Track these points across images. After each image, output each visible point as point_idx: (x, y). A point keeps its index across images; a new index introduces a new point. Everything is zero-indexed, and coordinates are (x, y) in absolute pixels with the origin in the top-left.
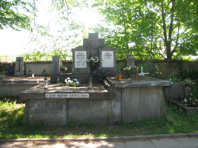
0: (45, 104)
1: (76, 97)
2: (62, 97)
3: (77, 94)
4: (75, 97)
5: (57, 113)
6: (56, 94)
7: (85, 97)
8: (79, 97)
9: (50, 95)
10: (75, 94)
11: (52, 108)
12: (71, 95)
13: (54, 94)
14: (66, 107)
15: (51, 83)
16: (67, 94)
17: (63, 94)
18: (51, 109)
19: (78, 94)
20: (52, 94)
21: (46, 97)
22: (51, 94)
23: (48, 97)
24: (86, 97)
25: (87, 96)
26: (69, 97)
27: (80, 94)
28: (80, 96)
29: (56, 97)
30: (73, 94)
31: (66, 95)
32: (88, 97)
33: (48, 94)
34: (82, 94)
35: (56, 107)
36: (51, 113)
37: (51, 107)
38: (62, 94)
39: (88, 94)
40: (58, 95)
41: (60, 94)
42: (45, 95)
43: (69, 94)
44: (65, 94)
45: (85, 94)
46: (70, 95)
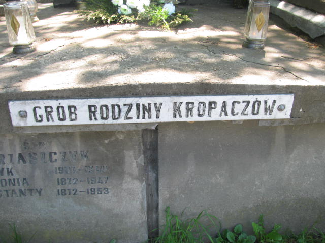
0: (18, 150)
1: (216, 115)
2: (122, 120)
3: (219, 99)
4: (205, 118)
5: (93, 192)
6: (82, 106)
7: (268, 117)
8: (230, 118)
9: (41, 112)
10: (207, 99)
11: (62, 170)
12: (183, 108)
13: (65, 103)
14: (141, 159)
15: (55, 6)
16: (158, 100)
17: (129, 100)
18: (59, 176)
19: (230, 99)
20: (54, 104)
21: (16, 121)
22: (42, 104)
23: (31, 121)
24: (277, 115)
25: (281, 109)
26: (166, 116)
27: (240, 98)
28: (239, 108)
29: (83, 118)
30: (196, 99)
31: (147, 109)
32: (286, 115)
33: (28, 106)
34: (252, 98)
35: (84, 162)
36: (63, 193)
37: (57, 165)
38: (122, 101)
39: (288, 100)
40: (92, 110)
41: (110, 102)
42: (8, 112)
43: (167, 102)
44: (145, 101)
45: (270, 98)
46: (177, 110)
